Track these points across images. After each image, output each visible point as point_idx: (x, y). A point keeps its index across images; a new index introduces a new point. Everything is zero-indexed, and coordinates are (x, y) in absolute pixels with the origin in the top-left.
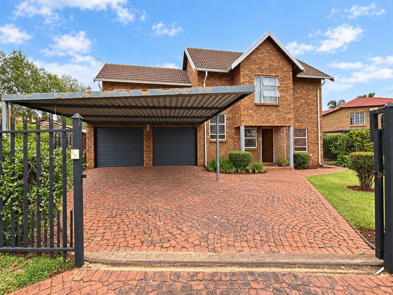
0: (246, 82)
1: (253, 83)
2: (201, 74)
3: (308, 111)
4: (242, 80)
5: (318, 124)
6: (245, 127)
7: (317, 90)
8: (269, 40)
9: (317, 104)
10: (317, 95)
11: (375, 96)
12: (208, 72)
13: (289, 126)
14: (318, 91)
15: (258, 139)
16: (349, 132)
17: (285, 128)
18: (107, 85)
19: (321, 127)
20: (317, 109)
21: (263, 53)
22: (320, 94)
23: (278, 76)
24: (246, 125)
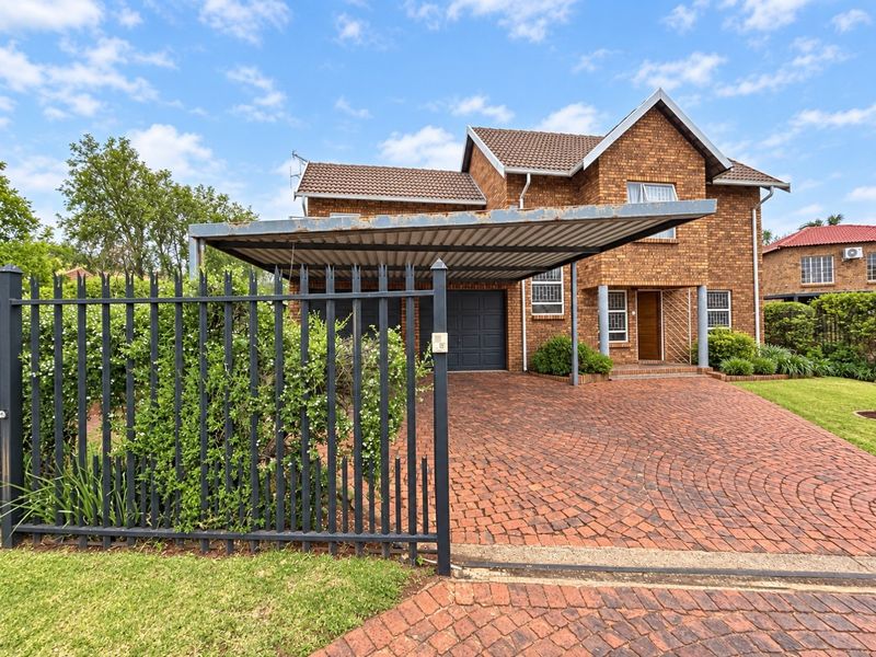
0: (609, 195)
1: (624, 196)
2: (515, 180)
3: (733, 253)
4: (603, 192)
5: (753, 282)
6: (610, 287)
7: (751, 210)
8: (660, 109)
9: (752, 239)
10: (752, 220)
11: (842, 223)
12: (532, 176)
13: (698, 287)
14: (755, 211)
15: (630, 313)
16: (818, 297)
17: (690, 290)
18: (318, 206)
19: (761, 288)
20: (752, 249)
21: (647, 134)
22: (759, 218)
23: (675, 184)
24: (612, 284)
